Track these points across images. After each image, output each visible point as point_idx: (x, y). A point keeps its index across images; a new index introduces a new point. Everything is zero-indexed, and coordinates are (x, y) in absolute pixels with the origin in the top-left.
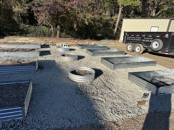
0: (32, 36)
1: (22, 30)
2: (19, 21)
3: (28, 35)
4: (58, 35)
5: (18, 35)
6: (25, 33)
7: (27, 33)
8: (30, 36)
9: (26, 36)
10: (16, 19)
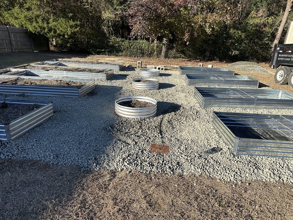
0: (126, 56)
1: (113, 46)
2: (109, 32)
3: (121, 54)
4: (163, 54)
5: (107, 53)
6: (116, 51)
7: (118, 51)
8: (122, 55)
9: (117, 56)
10: (105, 29)
